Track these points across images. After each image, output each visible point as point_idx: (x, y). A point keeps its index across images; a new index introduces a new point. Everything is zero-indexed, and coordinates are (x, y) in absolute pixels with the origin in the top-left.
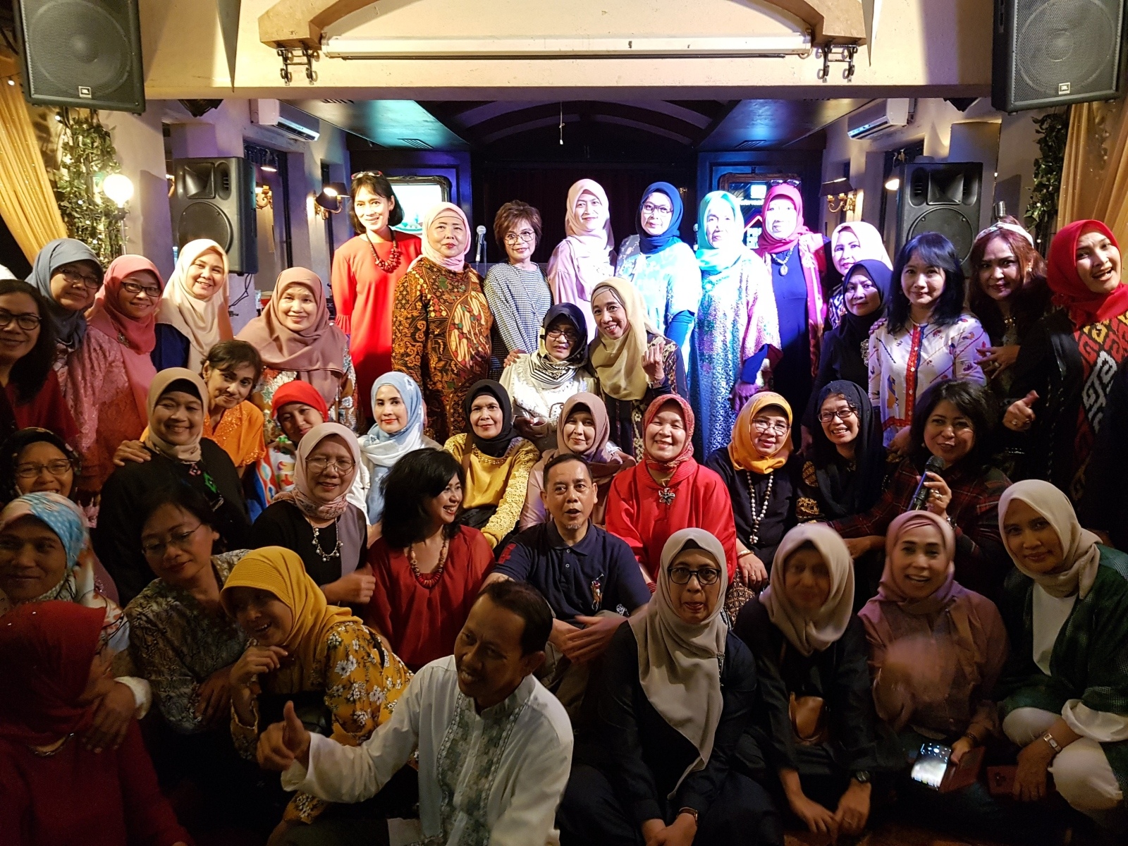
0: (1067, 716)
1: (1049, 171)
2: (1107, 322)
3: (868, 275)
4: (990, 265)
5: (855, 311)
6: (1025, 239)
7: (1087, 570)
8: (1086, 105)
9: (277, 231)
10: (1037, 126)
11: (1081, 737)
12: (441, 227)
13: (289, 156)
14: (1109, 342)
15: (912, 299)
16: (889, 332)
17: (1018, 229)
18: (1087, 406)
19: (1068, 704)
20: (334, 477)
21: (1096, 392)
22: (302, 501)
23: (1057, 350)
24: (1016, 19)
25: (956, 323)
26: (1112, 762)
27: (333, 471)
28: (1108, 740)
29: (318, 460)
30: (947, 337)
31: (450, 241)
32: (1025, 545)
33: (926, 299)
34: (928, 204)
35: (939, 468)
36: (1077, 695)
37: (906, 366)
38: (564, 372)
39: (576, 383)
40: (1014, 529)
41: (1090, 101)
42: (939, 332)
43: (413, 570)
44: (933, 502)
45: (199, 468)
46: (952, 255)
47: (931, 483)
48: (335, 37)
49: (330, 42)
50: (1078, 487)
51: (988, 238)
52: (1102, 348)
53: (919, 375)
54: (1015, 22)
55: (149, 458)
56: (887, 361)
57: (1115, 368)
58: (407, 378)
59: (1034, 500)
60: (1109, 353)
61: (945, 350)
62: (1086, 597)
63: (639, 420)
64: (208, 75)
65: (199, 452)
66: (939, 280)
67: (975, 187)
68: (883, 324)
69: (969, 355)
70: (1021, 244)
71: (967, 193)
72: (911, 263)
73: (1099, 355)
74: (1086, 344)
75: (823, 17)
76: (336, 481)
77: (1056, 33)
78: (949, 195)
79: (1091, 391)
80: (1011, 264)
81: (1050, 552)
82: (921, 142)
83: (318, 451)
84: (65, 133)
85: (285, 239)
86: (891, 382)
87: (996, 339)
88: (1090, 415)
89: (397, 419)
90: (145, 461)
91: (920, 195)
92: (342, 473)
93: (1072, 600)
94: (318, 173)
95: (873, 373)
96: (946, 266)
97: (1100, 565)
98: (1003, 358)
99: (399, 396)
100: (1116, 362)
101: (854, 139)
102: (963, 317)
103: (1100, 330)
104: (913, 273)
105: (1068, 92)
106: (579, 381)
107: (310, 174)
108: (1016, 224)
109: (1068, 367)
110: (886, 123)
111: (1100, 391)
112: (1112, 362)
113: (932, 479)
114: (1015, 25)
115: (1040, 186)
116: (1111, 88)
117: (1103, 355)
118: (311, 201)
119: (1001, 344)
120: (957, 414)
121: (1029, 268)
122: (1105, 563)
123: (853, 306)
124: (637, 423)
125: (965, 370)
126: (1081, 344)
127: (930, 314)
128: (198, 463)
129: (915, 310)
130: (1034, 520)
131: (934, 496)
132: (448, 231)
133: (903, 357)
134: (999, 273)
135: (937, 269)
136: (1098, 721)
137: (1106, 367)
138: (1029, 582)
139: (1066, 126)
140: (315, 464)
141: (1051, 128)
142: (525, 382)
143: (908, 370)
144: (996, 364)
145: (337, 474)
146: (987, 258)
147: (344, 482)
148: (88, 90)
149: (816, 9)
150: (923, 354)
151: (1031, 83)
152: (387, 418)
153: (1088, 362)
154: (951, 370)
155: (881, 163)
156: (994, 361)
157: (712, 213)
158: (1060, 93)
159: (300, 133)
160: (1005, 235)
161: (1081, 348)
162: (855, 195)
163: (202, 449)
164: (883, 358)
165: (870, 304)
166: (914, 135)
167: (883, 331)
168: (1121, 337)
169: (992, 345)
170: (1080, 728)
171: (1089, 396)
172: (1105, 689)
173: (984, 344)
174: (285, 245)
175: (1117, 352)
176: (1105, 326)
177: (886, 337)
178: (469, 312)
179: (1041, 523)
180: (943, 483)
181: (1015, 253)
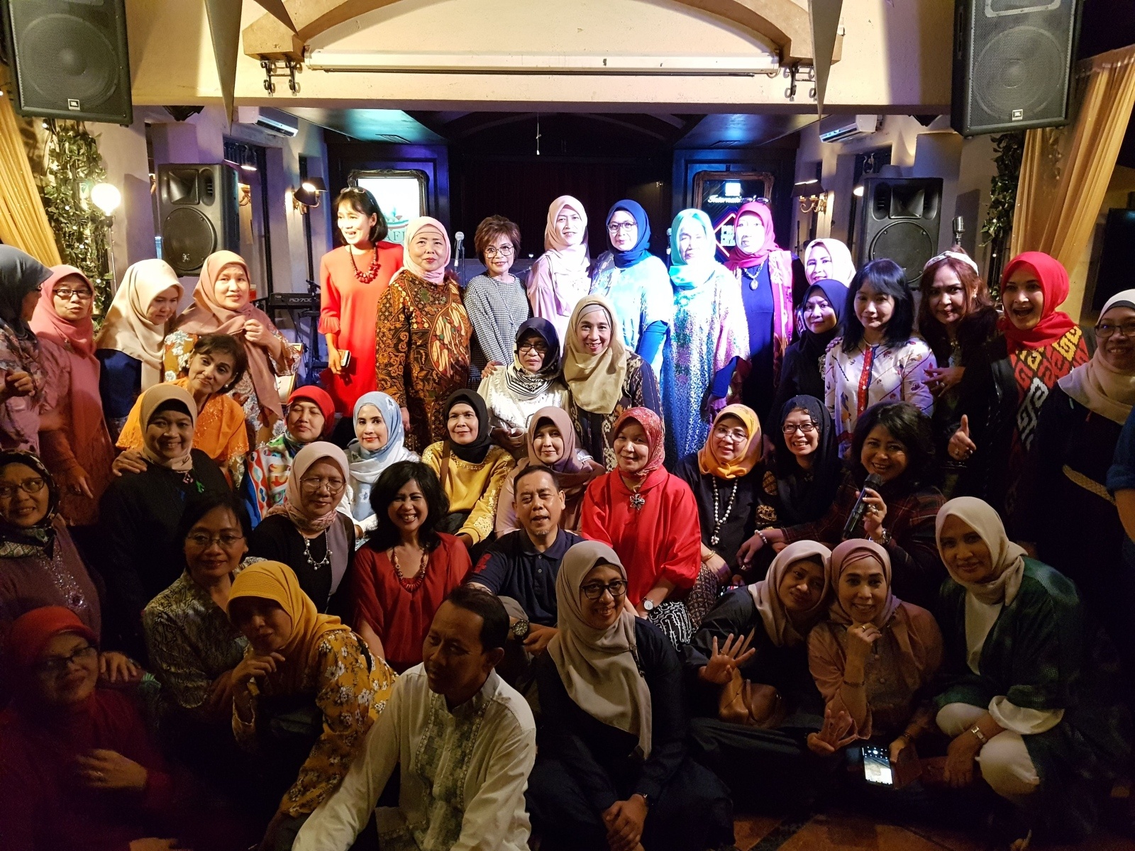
0: (993, 711)
1: (1005, 189)
2: (1041, 349)
3: (825, 295)
4: (939, 292)
5: (812, 328)
6: (971, 268)
7: (1012, 580)
8: (1039, 131)
9: (256, 225)
10: (995, 145)
11: (1004, 729)
12: (422, 242)
13: (268, 152)
14: (1042, 369)
15: (864, 322)
16: (843, 351)
17: (965, 258)
18: (1021, 428)
19: (994, 700)
20: (327, 496)
21: (1029, 415)
22: (294, 514)
23: (996, 375)
24: (972, 48)
25: (906, 345)
26: (1030, 751)
27: (326, 490)
28: (1028, 732)
29: (311, 480)
30: (896, 358)
31: (431, 256)
32: (958, 557)
33: (876, 324)
34: (890, 218)
35: (877, 484)
36: (1002, 692)
37: (858, 384)
38: (540, 384)
39: (551, 395)
40: (949, 542)
41: (1043, 126)
42: (890, 353)
43: (397, 572)
44: (871, 516)
45: (192, 476)
46: (900, 282)
47: (869, 499)
48: (317, 50)
49: (313, 55)
50: (1011, 501)
51: (937, 266)
52: (1035, 374)
53: (870, 392)
54: (972, 51)
55: (145, 469)
56: (841, 379)
57: (1047, 392)
58: (388, 398)
59: (968, 516)
60: (1042, 379)
61: (894, 371)
62: (1010, 605)
63: (609, 430)
64: (193, 86)
65: (190, 461)
66: (888, 307)
67: (936, 202)
68: (838, 343)
69: (919, 377)
70: (968, 272)
71: (927, 208)
72: (862, 289)
73: (1032, 382)
74: (1021, 371)
75: (790, 40)
76: (328, 499)
77: (1010, 62)
78: (910, 209)
79: (1024, 415)
80: (958, 291)
81: (981, 563)
82: (889, 149)
83: (312, 472)
84: (52, 141)
85: (263, 234)
86: (845, 398)
87: (942, 360)
88: (1023, 437)
89: (378, 438)
90: (142, 471)
91: (882, 209)
92: (334, 492)
93: (998, 607)
94: (296, 167)
95: (829, 388)
96: (895, 294)
97: (1024, 576)
98: (949, 378)
99: (380, 415)
100: (1048, 389)
101: (826, 142)
102: (912, 340)
103: (1035, 358)
104: (864, 299)
105: (1021, 118)
106: (554, 393)
107: (288, 168)
108: (962, 252)
109: (1004, 394)
110: (855, 129)
111: (1033, 415)
112: (1044, 388)
113: (870, 495)
114: (972, 54)
115: (996, 203)
116: (1061, 116)
117: (1037, 381)
118: (289, 196)
119: (947, 366)
120: (890, 439)
121: (974, 295)
122: (1029, 574)
123: (811, 324)
124: (607, 433)
125: (913, 389)
126: (1017, 370)
127: (881, 335)
128: (190, 472)
129: (867, 332)
130: (967, 534)
131: (871, 511)
132: (429, 246)
133: (856, 376)
134: (947, 299)
135: (884, 296)
136: (1020, 716)
137: (1039, 393)
138: (960, 591)
139: (1021, 146)
140: (309, 484)
141: (1007, 148)
142: (502, 394)
143: (860, 388)
144: (943, 384)
145: (329, 493)
146: (936, 284)
147: (335, 499)
148: (77, 103)
149: (784, 31)
150: (873, 372)
151: (985, 108)
152: (368, 436)
153: (1023, 388)
154: (899, 389)
155: (852, 166)
156: (940, 381)
157: (685, 231)
158: (1013, 119)
159: (279, 130)
160: (953, 263)
161: (1017, 375)
162: (826, 196)
163: (193, 459)
164: (837, 376)
165: (826, 323)
166: (882, 142)
167: (838, 350)
168: (1053, 364)
169: (939, 366)
170: (1004, 722)
171: (1022, 419)
172: (1028, 688)
173: (931, 366)
174: (263, 239)
175: (1050, 378)
176: (1040, 353)
177: (841, 357)
178: (450, 323)
179: (973, 537)
180: (880, 499)
181: (962, 281)
